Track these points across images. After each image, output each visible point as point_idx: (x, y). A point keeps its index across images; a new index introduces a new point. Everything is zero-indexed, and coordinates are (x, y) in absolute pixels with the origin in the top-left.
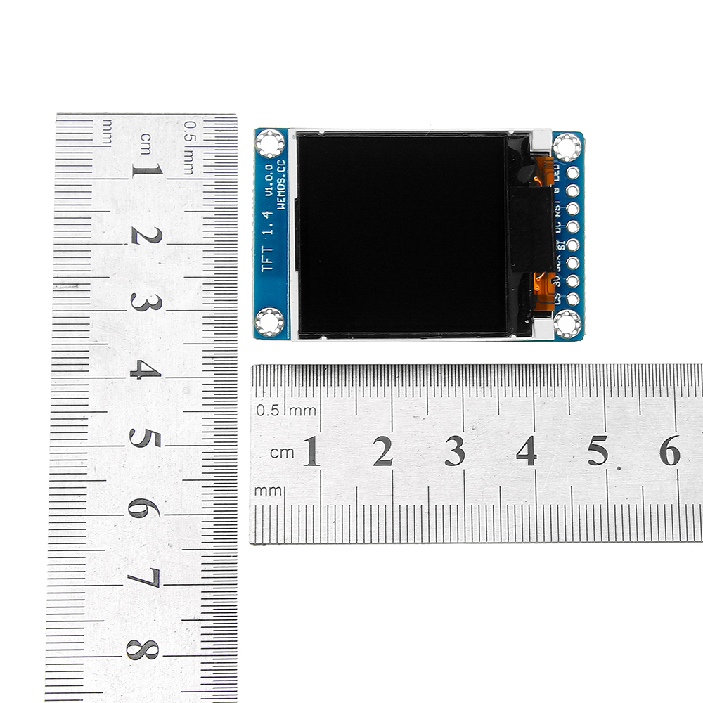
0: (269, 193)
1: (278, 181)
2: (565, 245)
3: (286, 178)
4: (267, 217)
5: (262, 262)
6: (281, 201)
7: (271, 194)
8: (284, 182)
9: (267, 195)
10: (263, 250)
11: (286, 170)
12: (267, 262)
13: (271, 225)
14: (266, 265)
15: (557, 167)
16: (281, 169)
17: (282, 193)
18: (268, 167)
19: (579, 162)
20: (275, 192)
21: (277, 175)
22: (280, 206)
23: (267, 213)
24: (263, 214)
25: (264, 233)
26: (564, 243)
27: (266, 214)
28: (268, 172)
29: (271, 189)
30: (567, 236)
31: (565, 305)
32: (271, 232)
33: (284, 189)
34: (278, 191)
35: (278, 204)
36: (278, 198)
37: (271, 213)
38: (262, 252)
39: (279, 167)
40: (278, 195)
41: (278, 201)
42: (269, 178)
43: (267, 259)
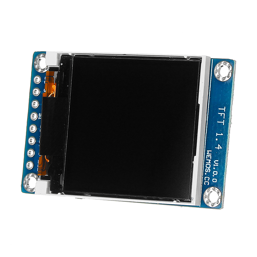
0: (216, 162)
1: (210, 171)
2: (39, 117)
3: (204, 172)
4: (219, 145)
5: (224, 114)
6: (209, 156)
7: (215, 162)
8: (206, 170)
9: (218, 161)
10: (223, 122)
11: (204, 178)
12: (221, 114)
13: (217, 139)
14: (222, 111)
16: (207, 179)
17: (208, 161)
18: (215, 180)
19: (26, 172)
20: (212, 162)
21: (210, 174)
22: (210, 152)
23: (218, 148)
24: (221, 148)
25: (222, 134)
27: (219, 147)
28: (215, 177)
29: (214, 165)
32: (217, 134)
33: (206, 165)
34: (210, 163)
35: (211, 154)
36: (211, 158)
37: (216, 148)
38: (224, 120)
39: (208, 180)
40: (210, 160)
41: (211, 156)
42: (215, 173)
43: (221, 116)
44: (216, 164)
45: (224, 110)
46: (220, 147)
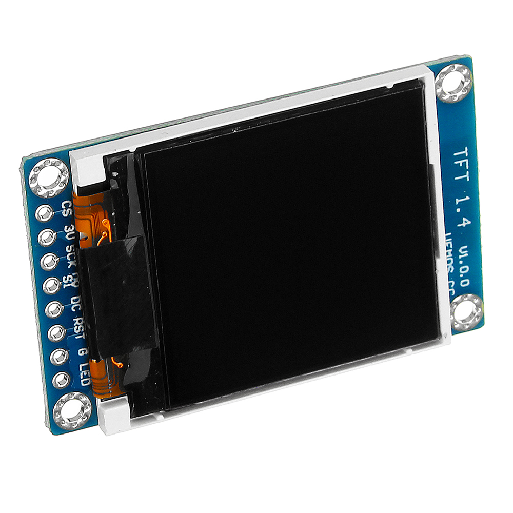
0: (463, 250)
1: (453, 269)
4: (464, 219)
5: (467, 160)
6: (447, 244)
7: (460, 251)
9: (466, 247)
10: (467, 176)
12: (461, 162)
13: (459, 210)
14: (462, 157)
15: (84, 382)
18: (466, 283)
19: (54, 396)
21: (454, 275)
23: (464, 224)
24: (469, 222)
25: (468, 198)
26: (65, 286)
27: (466, 222)
28: (465, 276)
29: (460, 257)
30: (62, 296)
32: (457, 201)
34: (452, 255)
35: (451, 239)
36: (451, 247)
37: (459, 225)
38: (468, 172)
39: (452, 286)
40: (451, 250)
41: (451, 243)
42: (465, 269)
43: (461, 165)
44: (463, 253)
45: (465, 154)
46: (467, 220)
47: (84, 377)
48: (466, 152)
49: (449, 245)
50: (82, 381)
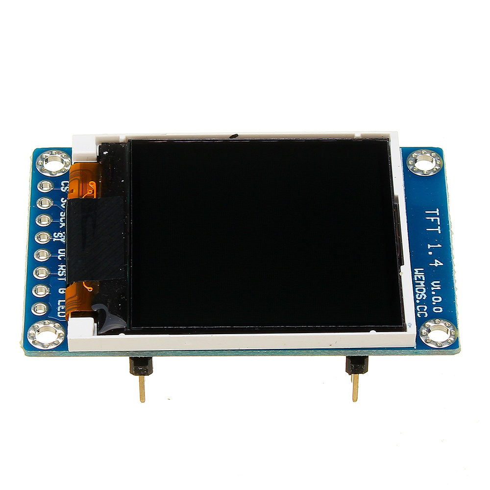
0: (435, 284)
1: (425, 296)
3: (415, 299)
4: (436, 261)
5: (438, 218)
7: (432, 284)
8: (417, 296)
9: (439, 282)
10: (439, 229)
11: (416, 308)
12: (432, 219)
13: (430, 253)
14: (435, 215)
15: (61, 314)
16: (422, 309)
17: (419, 284)
18: (439, 310)
19: (31, 320)
20: (428, 285)
21: (428, 302)
22: (419, 271)
23: (436, 265)
25: (439, 246)
26: (54, 240)
27: (438, 263)
28: (438, 305)
29: (433, 289)
30: (52, 247)
31: (56, 181)
32: (429, 246)
33: (417, 289)
34: (424, 286)
35: (423, 274)
36: (424, 280)
37: (431, 264)
38: (439, 227)
39: (425, 310)
40: (424, 282)
41: (423, 276)
42: (437, 299)
43: (432, 221)
44: (436, 285)
45: (436, 213)
47: (61, 310)
48: (437, 212)
49: (421, 277)
50: (59, 313)
